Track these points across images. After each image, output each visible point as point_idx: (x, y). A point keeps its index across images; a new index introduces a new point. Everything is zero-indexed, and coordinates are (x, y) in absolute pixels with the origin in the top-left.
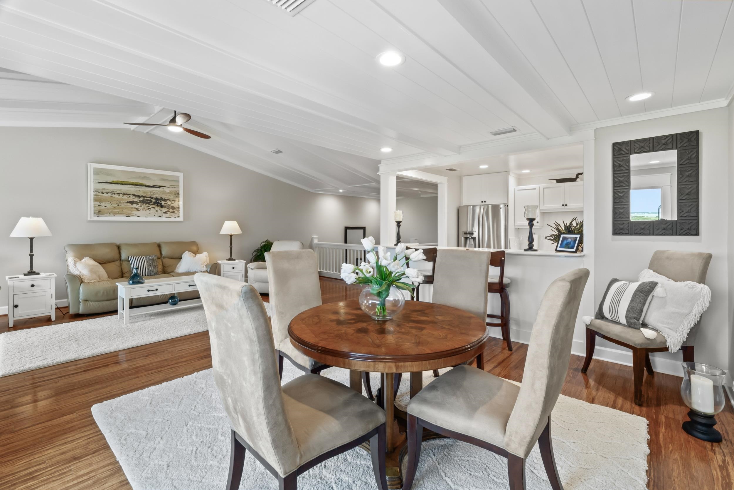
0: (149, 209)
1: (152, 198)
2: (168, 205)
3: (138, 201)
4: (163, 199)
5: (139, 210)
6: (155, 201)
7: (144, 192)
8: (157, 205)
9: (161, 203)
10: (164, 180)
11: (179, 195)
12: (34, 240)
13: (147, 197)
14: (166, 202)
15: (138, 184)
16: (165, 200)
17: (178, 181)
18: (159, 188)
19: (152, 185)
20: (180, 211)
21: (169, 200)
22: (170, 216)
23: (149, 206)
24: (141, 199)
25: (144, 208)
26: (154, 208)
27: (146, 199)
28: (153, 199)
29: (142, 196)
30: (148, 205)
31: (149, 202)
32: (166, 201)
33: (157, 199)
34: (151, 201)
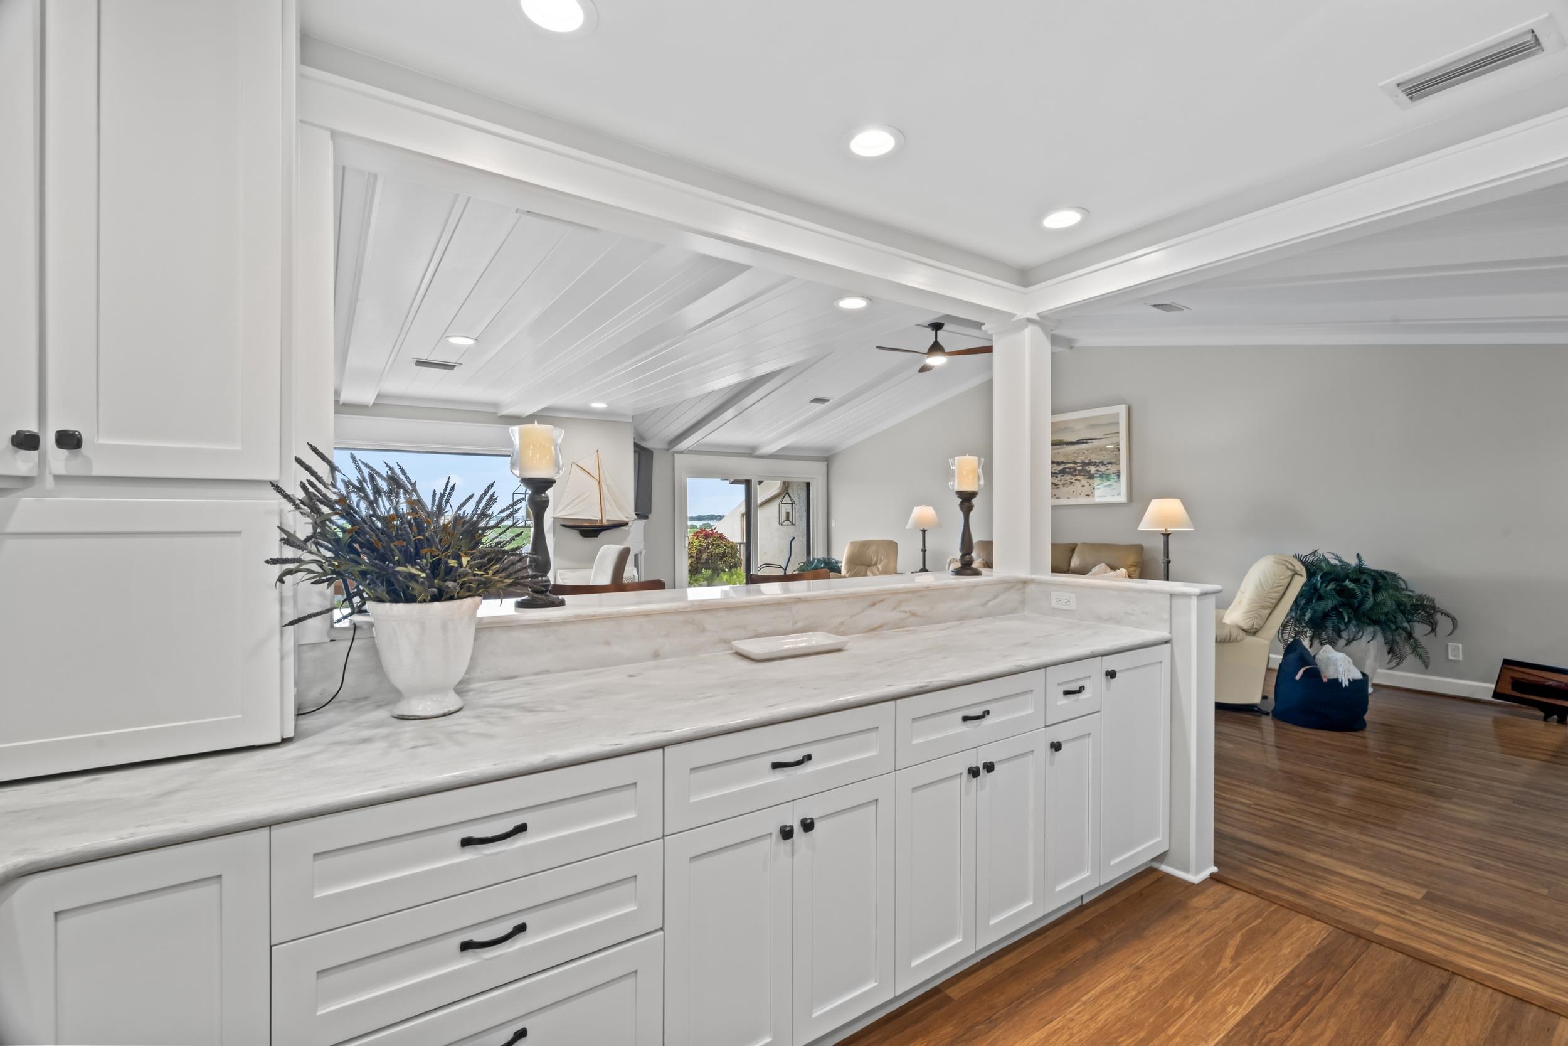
0: (1072, 483)
1: (1075, 463)
2: (1100, 473)
3: (1057, 471)
4: (1092, 462)
5: (1059, 486)
6: (1081, 468)
7: (1065, 455)
8: (1083, 475)
9: (1090, 471)
10: (1093, 426)
11: (1119, 450)
12: (926, 532)
13: (1069, 463)
14: (1098, 468)
15: (1057, 442)
16: (1095, 464)
17: (1117, 423)
18: (1086, 443)
19: (1075, 441)
20: (1121, 483)
21: (1102, 463)
22: (1105, 495)
23: (1072, 479)
24: (1061, 467)
25: (1065, 482)
26: (1079, 480)
27: (1067, 466)
28: (1078, 465)
29: (1062, 463)
30: (1070, 477)
31: (1072, 470)
32: (1097, 466)
33: (1084, 464)
34: (1075, 470)
